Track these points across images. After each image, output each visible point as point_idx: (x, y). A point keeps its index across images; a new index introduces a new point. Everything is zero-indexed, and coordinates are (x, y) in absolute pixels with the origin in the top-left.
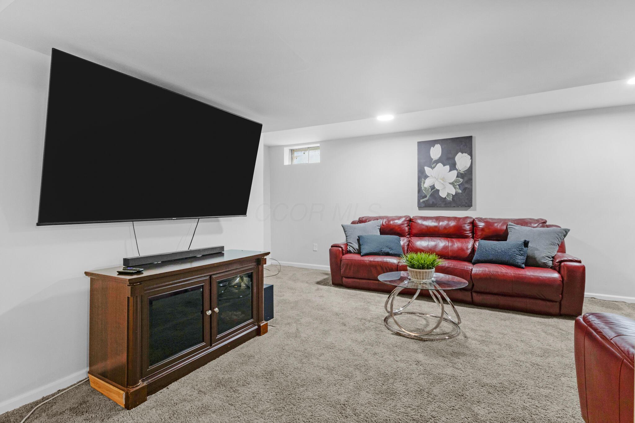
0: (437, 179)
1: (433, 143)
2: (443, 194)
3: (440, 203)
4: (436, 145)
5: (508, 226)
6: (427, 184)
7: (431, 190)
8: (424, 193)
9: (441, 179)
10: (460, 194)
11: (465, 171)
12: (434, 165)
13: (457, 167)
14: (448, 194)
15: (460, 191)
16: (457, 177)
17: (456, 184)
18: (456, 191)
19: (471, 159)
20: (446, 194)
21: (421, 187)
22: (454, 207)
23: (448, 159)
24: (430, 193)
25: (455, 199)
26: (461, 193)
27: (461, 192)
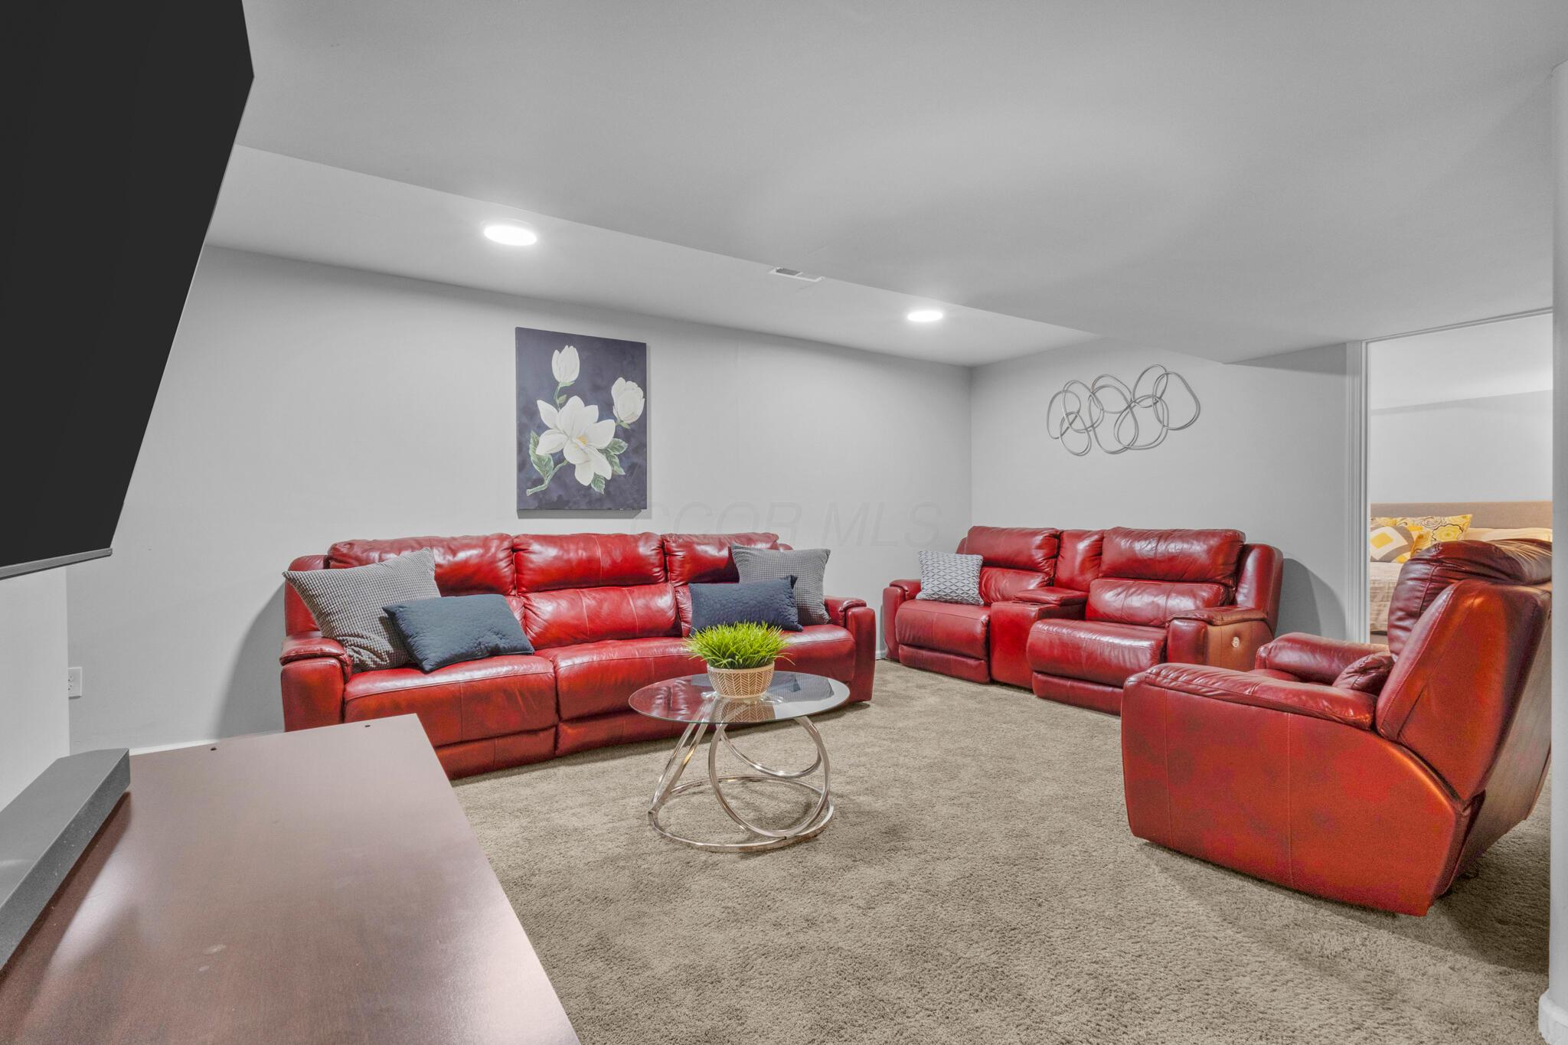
0: (569, 438)
1: (561, 340)
2: (584, 477)
3: (578, 498)
4: (567, 346)
5: (734, 551)
6: (544, 447)
7: (555, 465)
8: (536, 471)
9: (579, 438)
10: (622, 478)
11: (631, 424)
12: (561, 398)
13: (615, 412)
14: (596, 477)
15: (622, 470)
16: (616, 436)
17: (612, 453)
18: (613, 471)
19: (645, 396)
20: (592, 477)
21: (530, 456)
22: (610, 509)
23: (596, 388)
24: (552, 473)
25: (611, 489)
26: (625, 476)
27: (624, 473)
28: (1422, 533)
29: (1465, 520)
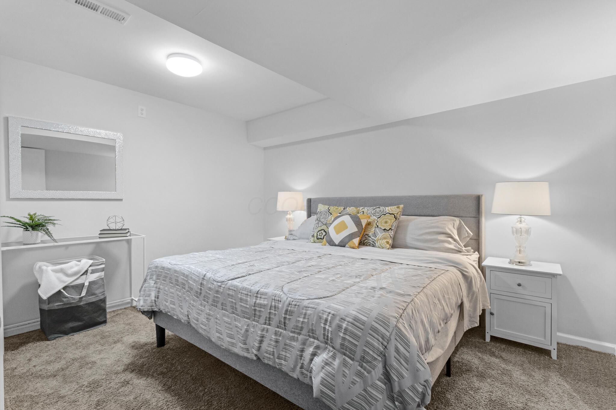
28: (369, 220)
29: (398, 210)
